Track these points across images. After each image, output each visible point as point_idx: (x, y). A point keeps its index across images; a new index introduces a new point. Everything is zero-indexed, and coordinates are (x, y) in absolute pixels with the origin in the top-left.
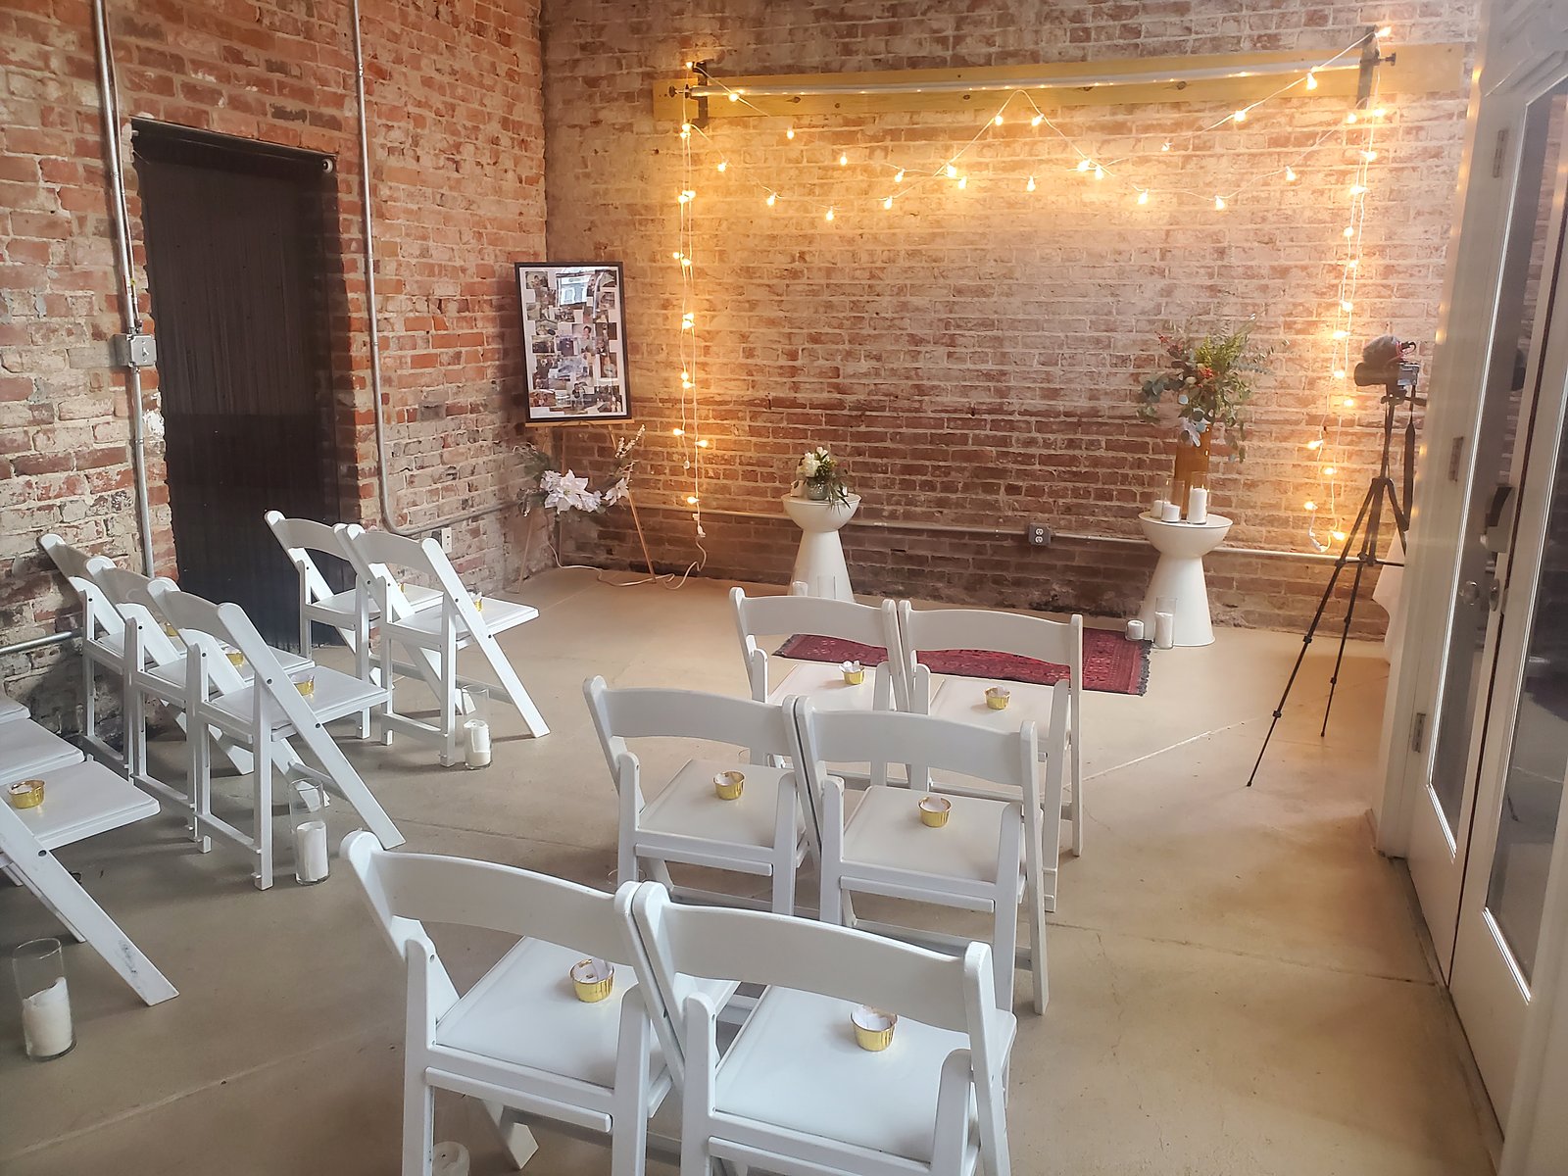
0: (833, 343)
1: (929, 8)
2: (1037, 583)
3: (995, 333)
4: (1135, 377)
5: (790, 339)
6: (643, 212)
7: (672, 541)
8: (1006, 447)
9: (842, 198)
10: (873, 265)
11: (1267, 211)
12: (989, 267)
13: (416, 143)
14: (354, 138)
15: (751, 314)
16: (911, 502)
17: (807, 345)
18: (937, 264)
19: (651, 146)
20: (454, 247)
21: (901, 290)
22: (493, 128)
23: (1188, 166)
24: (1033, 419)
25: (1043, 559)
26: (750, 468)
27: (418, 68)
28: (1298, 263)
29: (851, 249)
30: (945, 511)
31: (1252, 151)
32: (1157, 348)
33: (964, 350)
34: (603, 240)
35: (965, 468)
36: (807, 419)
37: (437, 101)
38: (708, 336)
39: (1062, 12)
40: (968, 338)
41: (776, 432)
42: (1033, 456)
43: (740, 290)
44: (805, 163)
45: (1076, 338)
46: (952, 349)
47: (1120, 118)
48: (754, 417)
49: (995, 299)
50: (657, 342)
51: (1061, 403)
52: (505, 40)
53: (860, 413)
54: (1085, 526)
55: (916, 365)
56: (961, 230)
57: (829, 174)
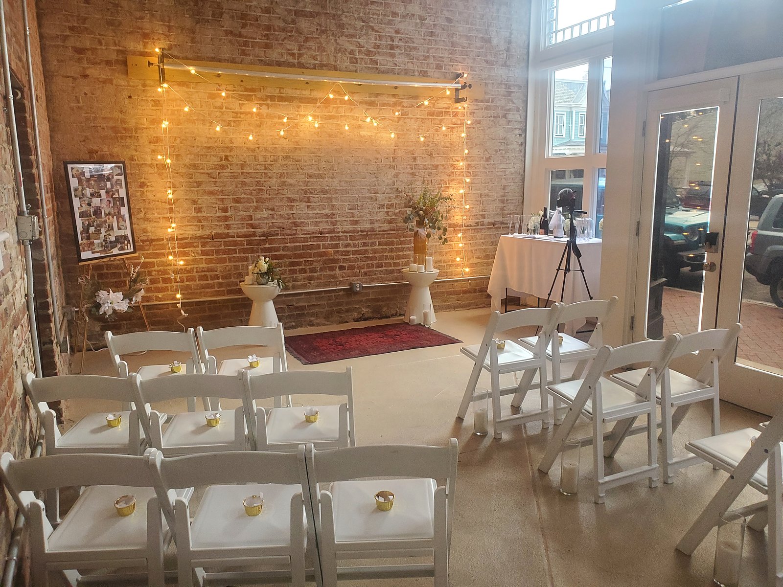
0: (248, 203)
1: (285, 38)
2: (355, 309)
3: (328, 195)
4: (387, 213)
5: (223, 202)
6: (123, 131)
8: (337, 248)
9: (246, 128)
10: (266, 163)
11: (429, 142)
12: (323, 164)
15: (198, 189)
16: (295, 280)
17: (233, 205)
18: (298, 163)
19: (126, 93)
21: (282, 175)
23: (400, 122)
24: (348, 234)
25: (357, 298)
26: (203, 274)
28: (441, 163)
29: (253, 154)
30: (312, 282)
31: (423, 117)
32: (394, 200)
33: (314, 204)
35: (320, 260)
36: (235, 244)
38: (176, 201)
39: (346, 49)
40: (316, 197)
41: (218, 252)
42: (349, 251)
43: (190, 176)
45: (363, 197)
46: (309, 204)
47: (373, 99)
48: (204, 245)
49: (327, 180)
51: (359, 226)
53: (265, 238)
54: (372, 280)
55: (292, 212)
56: (308, 147)
57: (239, 115)
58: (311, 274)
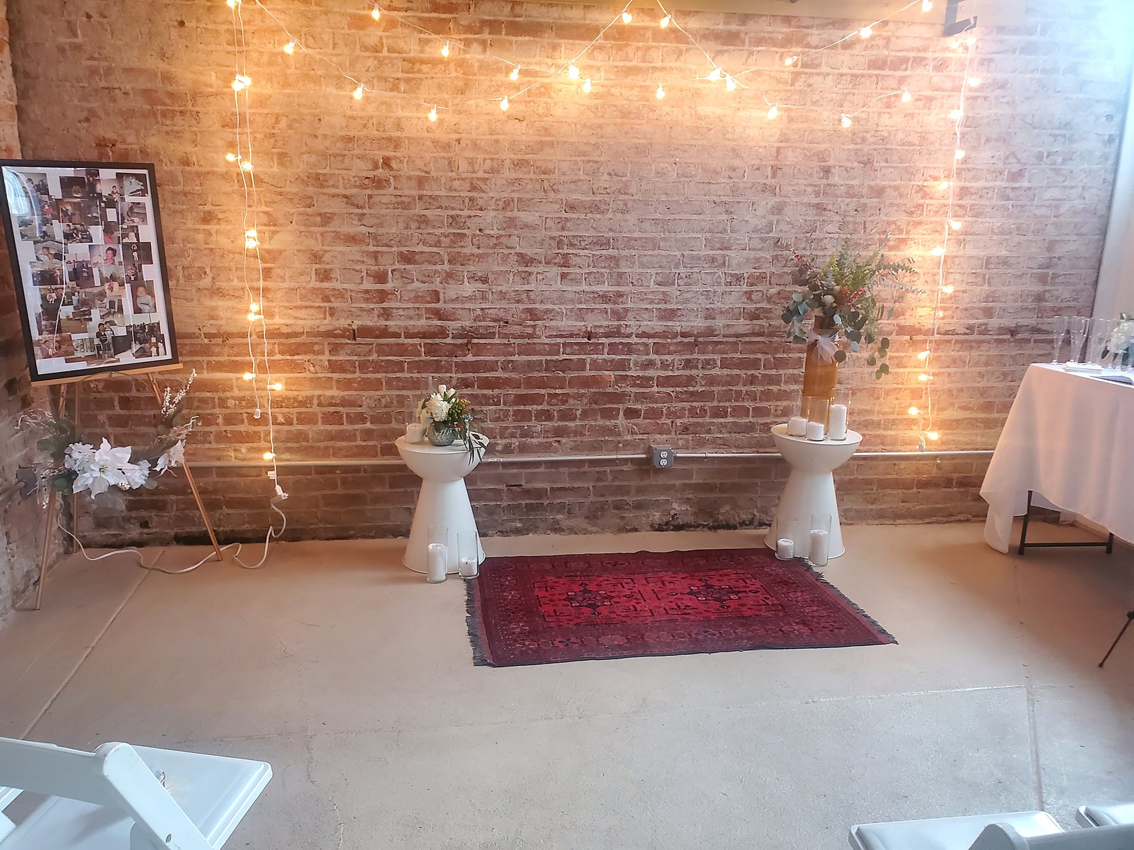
0: (430, 262)
2: (656, 504)
3: (611, 252)
4: (749, 295)
5: (376, 258)
6: (167, 101)
7: (231, 504)
8: (624, 370)
9: (432, 96)
10: (474, 175)
11: (867, 132)
12: (604, 181)
15: (323, 229)
16: (526, 434)
17: (397, 266)
18: (547, 177)
19: (171, 16)
21: (507, 204)
23: (797, 84)
24: (651, 341)
25: (662, 480)
26: (332, 409)
28: (892, 183)
29: (446, 155)
30: (564, 440)
31: (855, 71)
32: (768, 265)
33: (578, 271)
34: (110, 135)
35: (583, 395)
36: (402, 350)
38: (269, 256)
40: (582, 256)
41: (363, 366)
42: (651, 379)
43: (308, 201)
44: (385, 52)
45: (692, 258)
46: (565, 270)
47: (734, 27)
48: (335, 349)
49: (610, 215)
50: (197, 264)
51: (678, 323)
53: (465, 341)
54: (701, 444)
55: (527, 287)
56: (571, 140)
57: (417, 66)
58: (561, 423)
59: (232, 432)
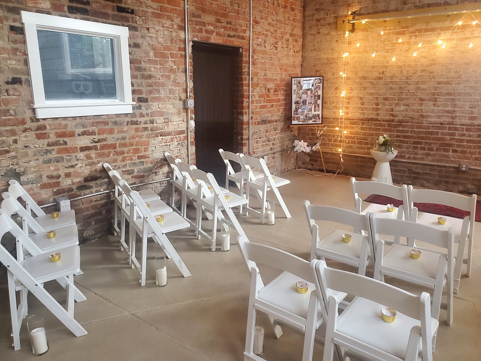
0: (392, 100)
2: (462, 184)
3: (452, 97)
5: (377, 99)
6: (332, 60)
7: (332, 163)
8: (453, 136)
9: (398, 53)
10: (408, 75)
12: (452, 74)
13: (265, 42)
14: (248, 42)
15: (364, 91)
16: (416, 154)
17: (383, 101)
18: (432, 74)
19: (335, 39)
20: (274, 73)
21: (418, 83)
22: (287, 36)
24: (465, 127)
25: (465, 176)
26: (360, 140)
27: (267, 20)
29: (400, 70)
30: (429, 157)
33: (440, 103)
34: (318, 69)
35: (437, 143)
36: (381, 125)
37: (272, 29)
38: (349, 98)
40: (442, 99)
41: (370, 129)
42: (464, 140)
43: (361, 84)
44: (386, 42)
46: (435, 103)
48: (363, 124)
49: (453, 85)
50: (333, 100)
51: (476, 122)
52: (293, 9)
53: (400, 123)
55: (421, 108)
56: (442, 62)
57: (395, 45)
58: (428, 152)
59: (335, 144)
